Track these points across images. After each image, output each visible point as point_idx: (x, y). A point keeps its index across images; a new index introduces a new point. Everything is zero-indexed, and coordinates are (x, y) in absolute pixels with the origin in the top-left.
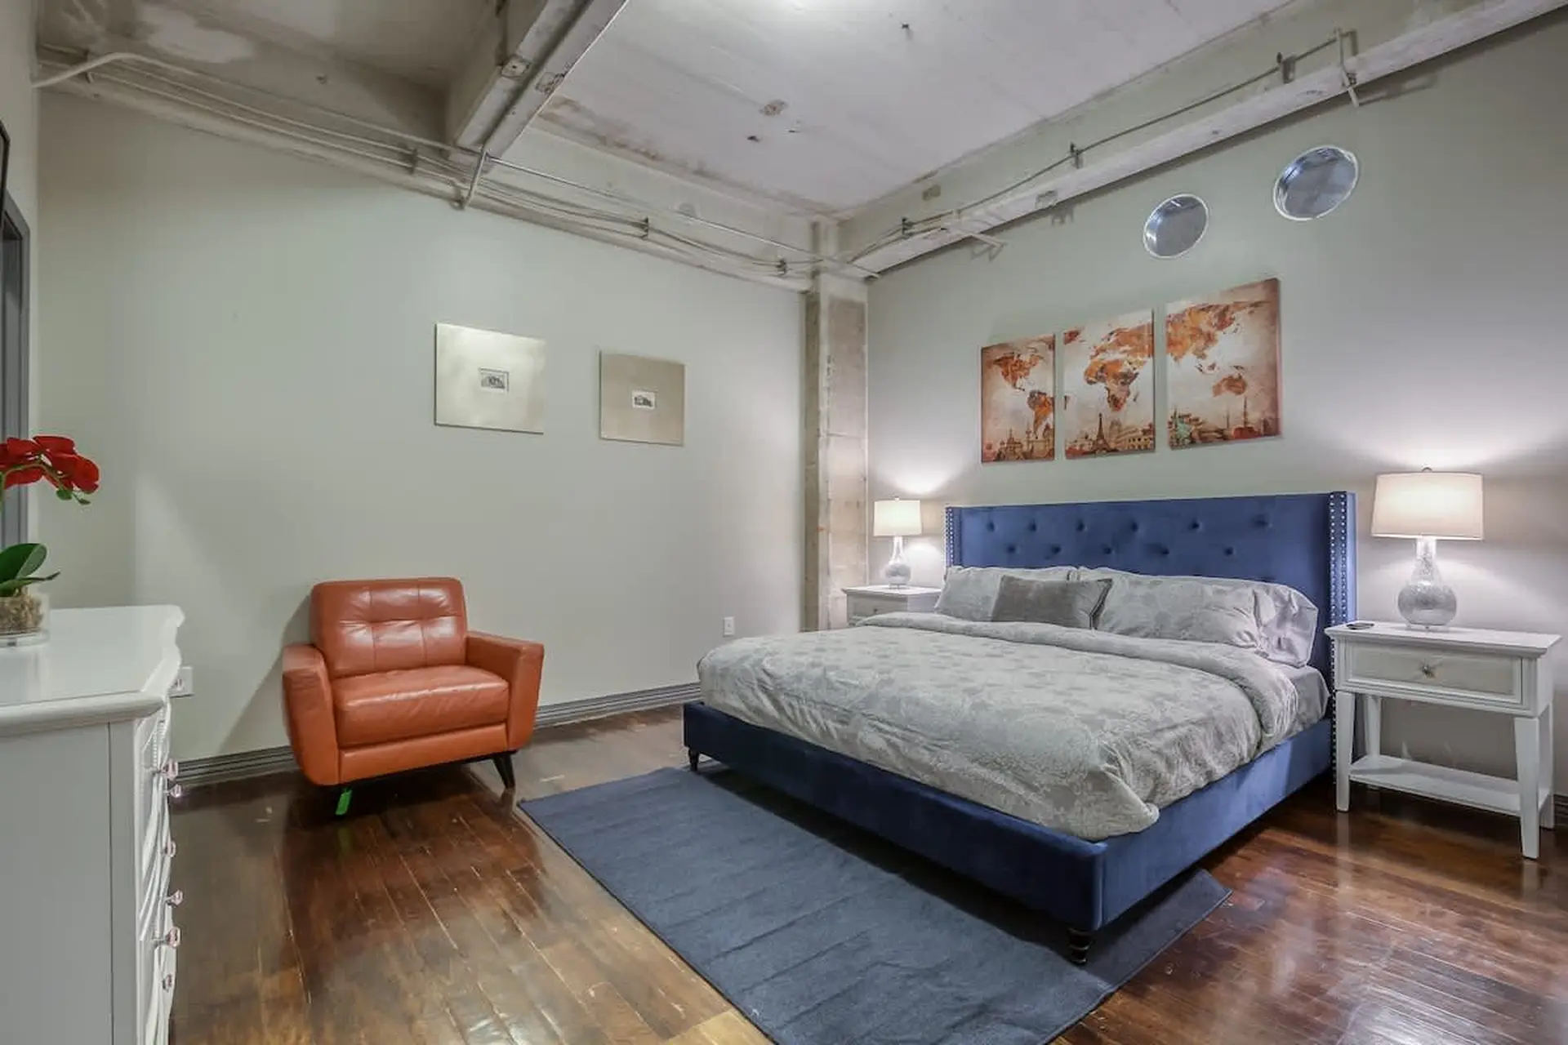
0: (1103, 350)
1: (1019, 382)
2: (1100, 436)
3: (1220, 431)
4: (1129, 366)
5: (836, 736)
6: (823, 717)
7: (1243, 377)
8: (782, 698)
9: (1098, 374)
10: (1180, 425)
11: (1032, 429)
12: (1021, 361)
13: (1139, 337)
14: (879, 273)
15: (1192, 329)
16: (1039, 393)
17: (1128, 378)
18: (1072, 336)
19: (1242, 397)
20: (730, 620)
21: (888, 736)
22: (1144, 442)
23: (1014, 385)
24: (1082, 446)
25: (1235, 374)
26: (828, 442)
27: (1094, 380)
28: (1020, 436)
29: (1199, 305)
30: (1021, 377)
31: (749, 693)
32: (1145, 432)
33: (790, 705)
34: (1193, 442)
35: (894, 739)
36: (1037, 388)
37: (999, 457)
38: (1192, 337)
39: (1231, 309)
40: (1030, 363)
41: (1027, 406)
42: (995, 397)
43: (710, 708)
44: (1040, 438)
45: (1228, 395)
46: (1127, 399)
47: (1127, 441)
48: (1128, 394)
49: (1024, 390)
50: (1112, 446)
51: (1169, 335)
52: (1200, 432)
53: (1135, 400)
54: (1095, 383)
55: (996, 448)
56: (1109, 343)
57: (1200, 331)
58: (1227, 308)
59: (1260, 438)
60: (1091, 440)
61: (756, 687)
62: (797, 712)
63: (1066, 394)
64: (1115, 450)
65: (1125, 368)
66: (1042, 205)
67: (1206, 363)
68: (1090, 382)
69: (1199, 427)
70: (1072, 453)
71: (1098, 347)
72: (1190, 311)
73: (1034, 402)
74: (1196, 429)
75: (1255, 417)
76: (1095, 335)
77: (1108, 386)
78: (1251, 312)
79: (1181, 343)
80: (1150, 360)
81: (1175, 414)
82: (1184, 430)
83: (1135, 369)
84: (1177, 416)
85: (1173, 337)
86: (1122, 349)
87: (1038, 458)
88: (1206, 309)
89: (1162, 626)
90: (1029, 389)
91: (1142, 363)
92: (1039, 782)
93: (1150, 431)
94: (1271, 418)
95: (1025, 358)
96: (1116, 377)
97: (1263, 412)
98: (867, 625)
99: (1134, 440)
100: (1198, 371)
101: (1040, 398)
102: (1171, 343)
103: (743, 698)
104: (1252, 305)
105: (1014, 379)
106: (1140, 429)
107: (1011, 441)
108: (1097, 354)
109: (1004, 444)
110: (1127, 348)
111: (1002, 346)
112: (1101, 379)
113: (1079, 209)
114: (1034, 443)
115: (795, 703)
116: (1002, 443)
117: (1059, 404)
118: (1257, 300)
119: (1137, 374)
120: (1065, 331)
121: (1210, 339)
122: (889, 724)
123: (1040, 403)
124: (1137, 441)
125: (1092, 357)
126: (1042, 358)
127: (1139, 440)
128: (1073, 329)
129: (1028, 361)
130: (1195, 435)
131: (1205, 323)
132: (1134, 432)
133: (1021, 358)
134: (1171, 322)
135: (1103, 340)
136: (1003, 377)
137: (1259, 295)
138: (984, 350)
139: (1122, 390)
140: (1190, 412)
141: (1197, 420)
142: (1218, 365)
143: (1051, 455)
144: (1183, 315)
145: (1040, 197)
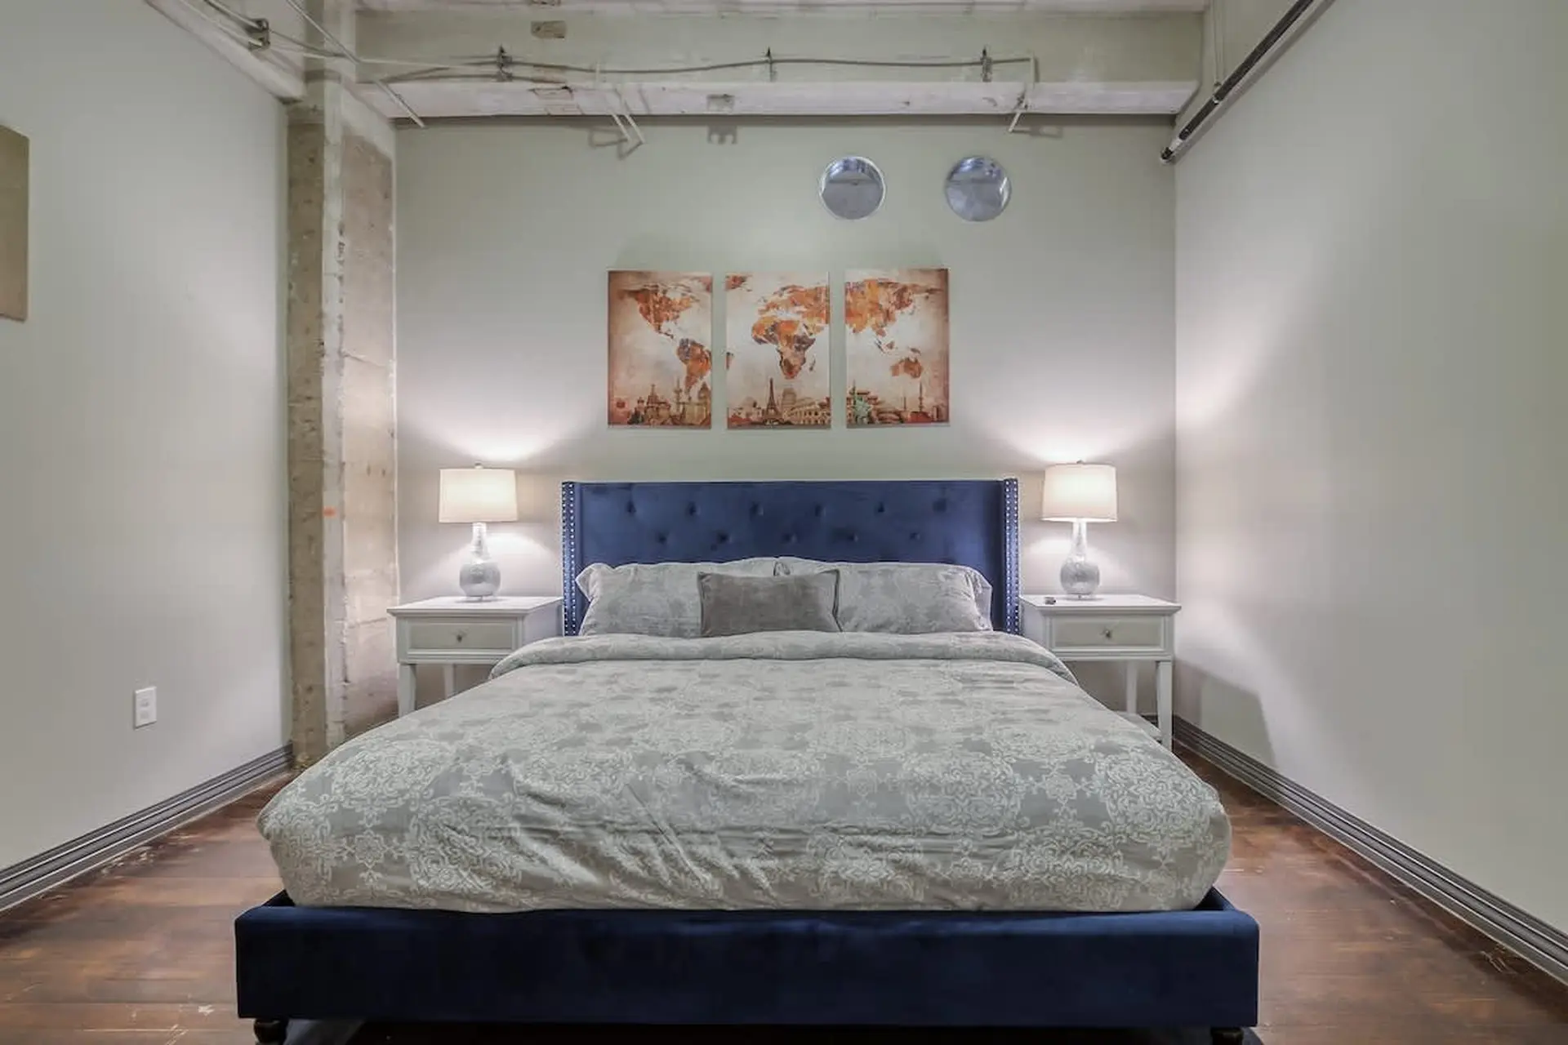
0: (774, 306)
1: (665, 326)
2: (772, 405)
3: (898, 413)
4: (804, 330)
5: (765, 882)
6: (732, 855)
7: (920, 361)
8: (609, 845)
9: (768, 333)
10: (858, 401)
11: (683, 386)
12: (669, 300)
13: (816, 299)
14: (422, 119)
15: (871, 302)
16: (694, 343)
17: (803, 343)
18: (737, 282)
19: (919, 379)
20: (147, 693)
21: (896, 856)
22: (819, 417)
23: (659, 329)
24: (748, 415)
25: (912, 357)
26: (340, 366)
27: (764, 339)
28: (666, 393)
29: (880, 279)
30: (668, 320)
31: (500, 854)
32: (822, 406)
33: (636, 852)
34: (871, 422)
35: (911, 857)
36: (691, 338)
37: (635, 419)
38: (872, 311)
39: (910, 291)
40: (680, 303)
41: (676, 357)
42: (628, 339)
43: (313, 908)
44: (695, 399)
45: (904, 377)
46: (802, 367)
47: (803, 413)
48: (804, 361)
49: (672, 337)
50: (785, 417)
51: (847, 304)
52: (879, 412)
53: (811, 369)
54: (765, 342)
55: (632, 406)
56: (781, 299)
57: (879, 306)
58: (905, 289)
59: (932, 424)
60: (759, 408)
61: (519, 835)
62: (658, 861)
63: (728, 351)
64: (788, 423)
65: (800, 331)
66: (714, 110)
67: (885, 341)
68: (760, 341)
69: (878, 407)
70: (735, 422)
71: (769, 301)
72: (870, 283)
73: (687, 354)
74: (874, 409)
75: (929, 403)
76: (764, 288)
77: (779, 349)
78: (927, 297)
79: (861, 315)
80: (827, 328)
81: (854, 389)
82: (863, 408)
83: (811, 334)
84: (856, 392)
85: (852, 307)
86: (797, 309)
87: (691, 425)
88: (886, 284)
89: (912, 619)
90: (679, 336)
91: (819, 329)
92: (1161, 853)
93: (826, 405)
94: (942, 405)
95: (675, 296)
96: (789, 339)
97: (936, 400)
98: (522, 665)
99: (810, 414)
100: (876, 347)
101: (693, 350)
102: (850, 314)
103: (478, 867)
104: (927, 291)
105: (658, 321)
106: (817, 403)
107: (653, 399)
108: (768, 309)
109: (643, 402)
110: (802, 309)
111: (640, 275)
112: (771, 339)
113: (743, 132)
114: (686, 406)
115: (647, 844)
116: (640, 401)
117: (718, 360)
118: (933, 287)
119: (813, 341)
120: (728, 274)
121: (888, 316)
122: (894, 833)
123: (694, 355)
124: (813, 415)
125: (762, 312)
126: (698, 301)
127: (816, 414)
128: (739, 274)
129: (678, 301)
130: (874, 414)
131: (885, 298)
132: (810, 405)
133: (668, 295)
134: (852, 290)
135: (775, 293)
136: (641, 315)
137: (933, 282)
138: (613, 275)
139: (795, 356)
140: (869, 390)
141: (875, 399)
142: (895, 345)
143: (706, 423)
144: (862, 285)
145: (713, 98)
